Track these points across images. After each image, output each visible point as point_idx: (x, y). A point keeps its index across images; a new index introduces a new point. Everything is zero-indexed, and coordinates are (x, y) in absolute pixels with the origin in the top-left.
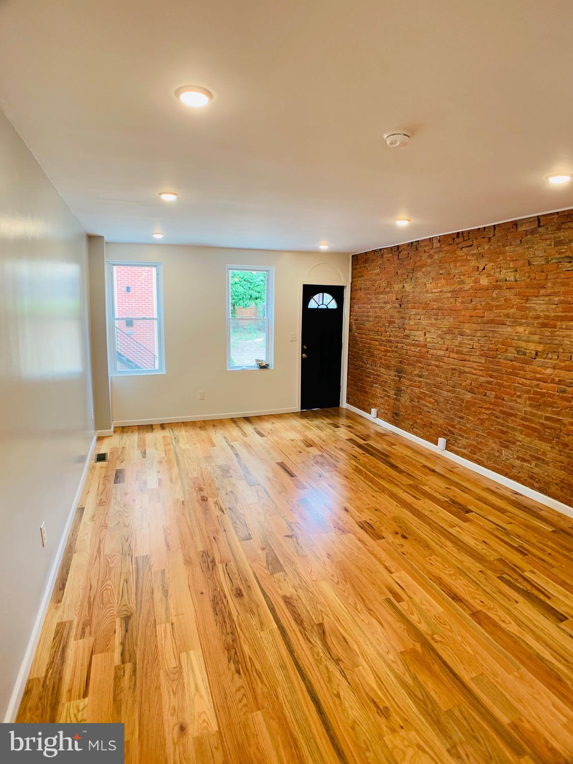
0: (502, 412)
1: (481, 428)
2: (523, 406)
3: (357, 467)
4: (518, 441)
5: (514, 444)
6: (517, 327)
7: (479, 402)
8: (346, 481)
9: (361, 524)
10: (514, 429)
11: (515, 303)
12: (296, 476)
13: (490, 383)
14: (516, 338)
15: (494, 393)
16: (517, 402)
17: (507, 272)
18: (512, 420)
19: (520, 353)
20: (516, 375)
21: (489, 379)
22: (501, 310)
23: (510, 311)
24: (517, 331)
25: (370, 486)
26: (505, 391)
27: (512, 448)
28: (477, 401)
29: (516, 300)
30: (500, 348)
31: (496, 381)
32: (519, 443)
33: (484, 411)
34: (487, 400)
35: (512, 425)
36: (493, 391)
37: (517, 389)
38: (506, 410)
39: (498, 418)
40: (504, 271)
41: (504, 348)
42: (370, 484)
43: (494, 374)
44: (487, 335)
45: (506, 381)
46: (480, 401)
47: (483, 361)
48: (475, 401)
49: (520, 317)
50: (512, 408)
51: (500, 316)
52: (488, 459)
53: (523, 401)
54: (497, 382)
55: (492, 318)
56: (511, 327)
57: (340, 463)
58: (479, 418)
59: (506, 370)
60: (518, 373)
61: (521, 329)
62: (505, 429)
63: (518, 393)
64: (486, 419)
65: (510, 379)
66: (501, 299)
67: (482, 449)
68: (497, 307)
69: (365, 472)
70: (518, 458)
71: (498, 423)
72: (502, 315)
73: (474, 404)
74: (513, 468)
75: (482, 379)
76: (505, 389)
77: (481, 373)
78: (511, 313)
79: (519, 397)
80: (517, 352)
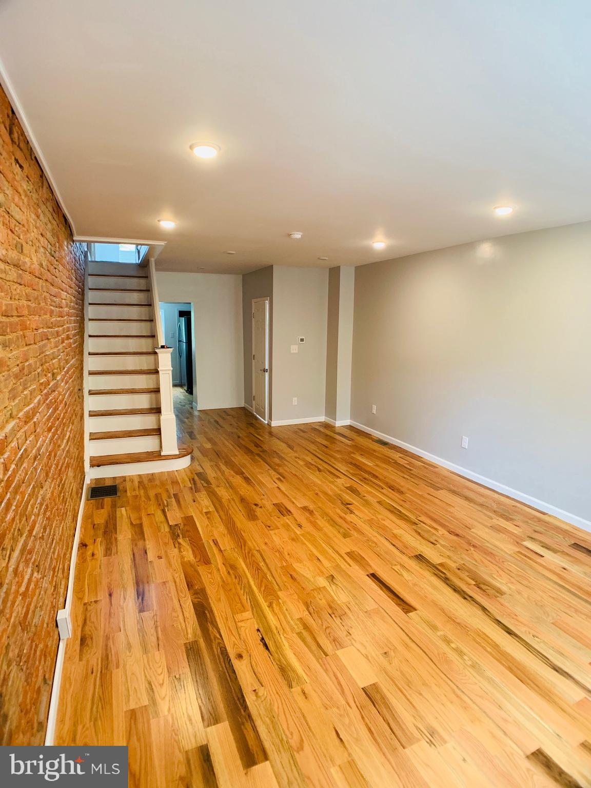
3: (270, 605)
8: (295, 570)
9: (289, 513)
12: (368, 575)
25: (264, 560)
42: (262, 564)
57: (297, 616)
69: (260, 590)
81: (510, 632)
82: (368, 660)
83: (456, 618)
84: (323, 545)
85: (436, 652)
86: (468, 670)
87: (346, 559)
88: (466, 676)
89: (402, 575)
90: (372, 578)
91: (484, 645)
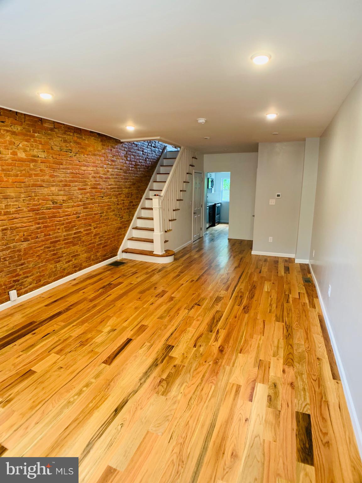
0: (51, 243)
1: (40, 261)
2: (62, 234)
4: (64, 254)
5: (62, 257)
6: (51, 188)
7: (34, 245)
9: (160, 297)
10: (61, 248)
11: (48, 172)
12: (128, 338)
13: (39, 228)
14: (51, 194)
15: (43, 234)
16: (58, 232)
17: (39, 151)
18: (59, 244)
19: (54, 203)
20: (55, 217)
21: (37, 226)
22: (38, 177)
23: (45, 178)
24: (51, 190)
26: (50, 229)
27: (62, 260)
28: (32, 245)
29: (47, 171)
30: (42, 203)
31: (42, 225)
32: (64, 255)
33: (39, 249)
34: (40, 240)
35: (59, 247)
36: (42, 233)
37: (57, 225)
38: (54, 240)
39: (49, 248)
40: (37, 150)
41: (45, 202)
43: (41, 221)
44: (30, 195)
45: (49, 223)
46: (34, 243)
47: (31, 215)
48: (30, 246)
49: (52, 181)
50: (56, 237)
51: (39, 181)
52: (49, 277)
53: (61, 230)
54: (44, 225)
55: (33, 183)
56: (47, 188)
58: (37, 256)
59: (48, 216)
60: (56, 216)
61: (53, 189)
62: (55, 252)
63: (58, 227)
64: (41, 254)
65: (52, 220)
66: (38, 169)
67: (44, 274)
68: (36, 175)
70: (66, 263)
71: (50, 251)
72: (39, 180)
73: (31, 248)
74: (64, 271)
75: (34, 227)
76: (50, 228)
77: (30, 224)
78: (46, 179)
79: (59, 229)
80: (53, 203)
81: (117, 411)
82: (53, 364)
83: (114, 382)
84: (142, 316)
85: (74, 384)
86: (64, 402)
87: (137, 327)
88: (58, 401)
89: (141, 348)
90: (127, 341)
91: (93, 402)
